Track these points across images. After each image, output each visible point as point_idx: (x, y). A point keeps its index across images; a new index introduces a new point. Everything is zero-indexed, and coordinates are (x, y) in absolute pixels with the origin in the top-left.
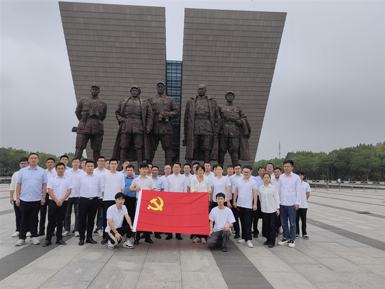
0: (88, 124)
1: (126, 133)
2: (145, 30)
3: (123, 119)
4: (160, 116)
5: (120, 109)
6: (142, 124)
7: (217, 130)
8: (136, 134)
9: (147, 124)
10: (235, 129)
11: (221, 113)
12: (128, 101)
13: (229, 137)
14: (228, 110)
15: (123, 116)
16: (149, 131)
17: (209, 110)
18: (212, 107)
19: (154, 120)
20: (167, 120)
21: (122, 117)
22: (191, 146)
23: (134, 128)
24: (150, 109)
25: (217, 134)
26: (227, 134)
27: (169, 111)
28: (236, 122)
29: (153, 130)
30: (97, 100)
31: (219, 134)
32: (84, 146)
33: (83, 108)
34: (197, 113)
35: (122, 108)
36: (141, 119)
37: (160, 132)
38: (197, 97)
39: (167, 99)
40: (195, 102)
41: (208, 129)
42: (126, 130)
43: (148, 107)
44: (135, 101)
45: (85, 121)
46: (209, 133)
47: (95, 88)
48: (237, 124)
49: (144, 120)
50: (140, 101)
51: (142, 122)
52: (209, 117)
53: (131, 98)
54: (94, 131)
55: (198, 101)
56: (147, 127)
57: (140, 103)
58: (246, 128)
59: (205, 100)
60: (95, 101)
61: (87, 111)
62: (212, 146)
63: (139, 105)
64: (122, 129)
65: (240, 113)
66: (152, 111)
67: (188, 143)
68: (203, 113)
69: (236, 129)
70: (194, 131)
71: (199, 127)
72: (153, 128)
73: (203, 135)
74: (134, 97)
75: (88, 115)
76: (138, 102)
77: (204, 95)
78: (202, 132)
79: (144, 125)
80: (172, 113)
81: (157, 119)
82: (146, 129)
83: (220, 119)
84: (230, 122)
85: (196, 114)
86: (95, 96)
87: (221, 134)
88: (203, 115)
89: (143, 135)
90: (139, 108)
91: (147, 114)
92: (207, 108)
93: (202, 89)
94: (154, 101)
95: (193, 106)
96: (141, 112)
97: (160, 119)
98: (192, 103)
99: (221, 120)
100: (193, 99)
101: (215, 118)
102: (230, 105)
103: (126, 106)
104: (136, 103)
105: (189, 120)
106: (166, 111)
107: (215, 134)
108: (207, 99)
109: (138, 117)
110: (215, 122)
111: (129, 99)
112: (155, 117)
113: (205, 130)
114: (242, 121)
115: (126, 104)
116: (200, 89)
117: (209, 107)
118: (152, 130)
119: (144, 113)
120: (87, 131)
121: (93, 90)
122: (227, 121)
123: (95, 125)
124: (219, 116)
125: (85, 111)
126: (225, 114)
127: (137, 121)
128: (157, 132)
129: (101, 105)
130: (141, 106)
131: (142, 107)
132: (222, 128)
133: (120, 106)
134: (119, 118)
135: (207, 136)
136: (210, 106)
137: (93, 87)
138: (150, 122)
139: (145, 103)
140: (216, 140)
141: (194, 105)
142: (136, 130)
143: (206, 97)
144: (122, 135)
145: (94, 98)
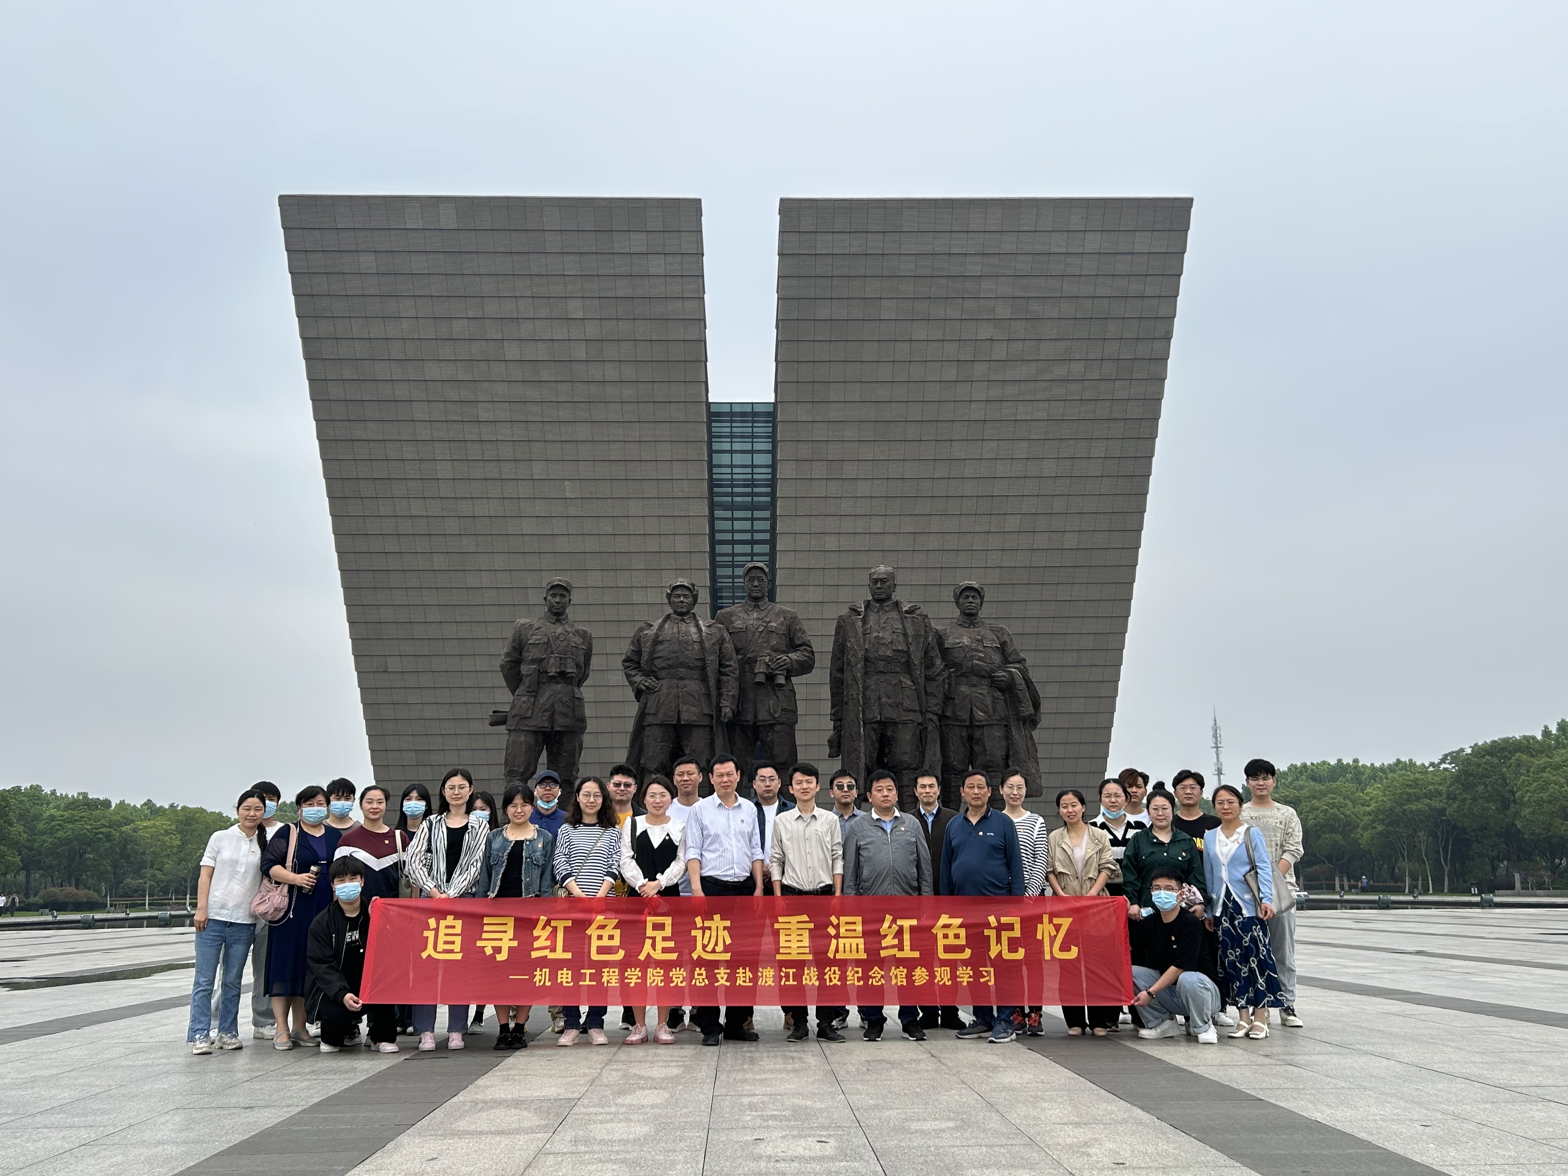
0: (543, 700)
1: (660, 725)
2: (623, 288)
3: (650, 682)
4: (760, 668)
5: (639, 653)
6: (709, 695)
7: (935, 704)
8: (690, 726)
9: (720, 695)
10: (989, 701)
11: (945, 652)
12: (661, 627)
13: (972, 725)
14: (966, 641)
15: (649, 673)
16: (730, 714)
17: (908, 644)
18: (917, 636)
19: (741, 680)
20: (781, 680)
21: (647, 674)
22: (858, 758)
23: (683, 708)
24: (729, 646)
25: (935, 718)
26: (965, 716)
27: (784, 652)
28: (992, 677)
29: (738, 711)
30: (566, 626)
31: (942, 717)
32: (532, 769)
33: (525, 654)
34: (872, 655)
35: (646, 649)
36: (704, 679)
37: (760, 717)
38: (868, 605)
39: (777, 615)
40: (864, 621)
41: (907, 703)
42: (660, 716)
43: (722, 641)
44: (683, 627)
45: (534, 692)
46: (912, 716)
47: (561, 590)
48: (994, 683)
49: (712, 683)
50: (697, 626)
51: (708, 688)
52: (908, 667)
53: (668, 617)
54: (561, 722)
55: (872, 618)
56: (724, 703)
57: (700, 630)
58: (1025, 696)
59: (894, 615)
60: (560, 630)
61: (540, 661)
62: (923, 754)
63: (695, 637)
64: (647, 711)
65: (1002, 649)
66: (734, 655)
67: (845, 747)
68: (889, 653)
69: (994, 700)
70: (863, 711)
71: (880, 699)
72: (738, 707)
73: (895, 724)
74: (681, 614)
75: (542, 672)
76: (693, 630)
77: (889, 598)
78: (891, 714)
79: (714, 699)
80: (794, 656)
81: (748, 675)
82: (719, 709)
83: (943, 670)
84: (975, 680)
85: (867, 659)
86: (557, 614)
87: (947, 717)
88: (888, 660)
89: (711, 727)
90: (697, 647)
91: (721, 665)
92: (901, 639)
93: (882, 581)
94: (738, 624)
95: (857, 634)
96: (703, 660)
97: (761, 678)
98: (853, 625)
99: (945, 674)
100: (854, 610)
101: (928, 667)
102: (972, 624)
103: (656, 642)
104: (688, 633)
105: (847, 676)
106: (776, 650)
107: (930, 716)
108: (900, 611)
109: (696, 674)
110: (928, 679)
111: (665, 621)
112: (742, 672)
113: (898, 705)
114: (1010, 673)
115: (657, 635)
116: (876, 581)
117: (905, 635)
118: (737, 714)
119: (712, 660)
120: (541, 721)
121: (554, 595)
122: (963, 675)
123: (563, 703)
124: (938, 662)
125: (533, 661)
126: (958, 656)
127: (693, 686)
128: (750, 717)
129: (578, 640)
130: (701, 642)
131: (707, 645)
132: (948, 698)
133: (637, 642)
134: (638, 679)
135: (905, 723)
136: (910, 631)
137: (553, 587)
138: (731, 689)
139: (713, 630)
140: (933, 736)
141: (860, 630)
142: (690, 713)
143: (897, 604)
144: (648, 731)
145: (558, 620)
